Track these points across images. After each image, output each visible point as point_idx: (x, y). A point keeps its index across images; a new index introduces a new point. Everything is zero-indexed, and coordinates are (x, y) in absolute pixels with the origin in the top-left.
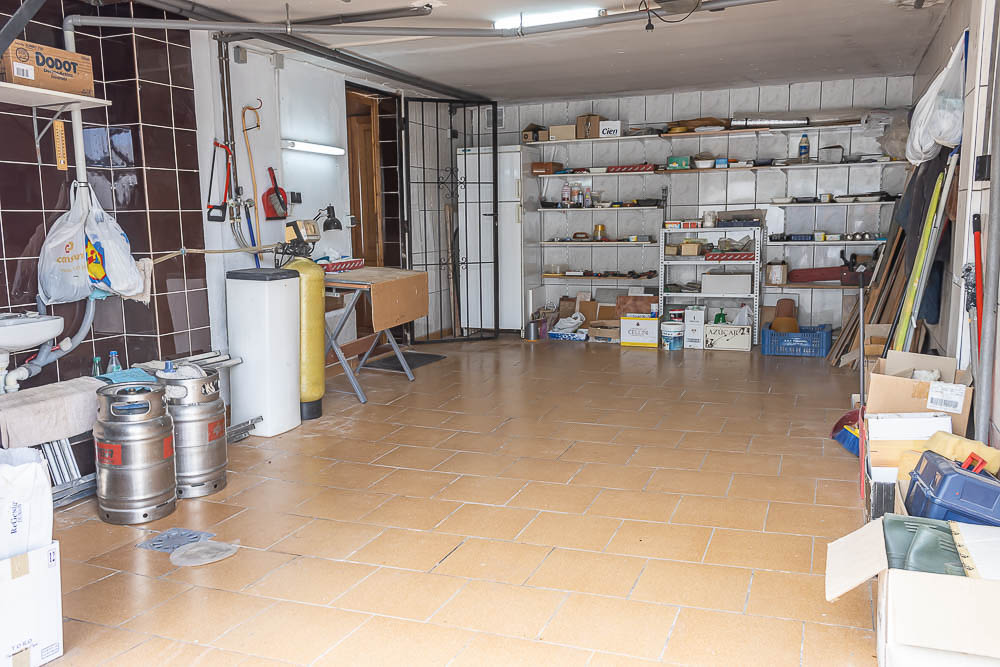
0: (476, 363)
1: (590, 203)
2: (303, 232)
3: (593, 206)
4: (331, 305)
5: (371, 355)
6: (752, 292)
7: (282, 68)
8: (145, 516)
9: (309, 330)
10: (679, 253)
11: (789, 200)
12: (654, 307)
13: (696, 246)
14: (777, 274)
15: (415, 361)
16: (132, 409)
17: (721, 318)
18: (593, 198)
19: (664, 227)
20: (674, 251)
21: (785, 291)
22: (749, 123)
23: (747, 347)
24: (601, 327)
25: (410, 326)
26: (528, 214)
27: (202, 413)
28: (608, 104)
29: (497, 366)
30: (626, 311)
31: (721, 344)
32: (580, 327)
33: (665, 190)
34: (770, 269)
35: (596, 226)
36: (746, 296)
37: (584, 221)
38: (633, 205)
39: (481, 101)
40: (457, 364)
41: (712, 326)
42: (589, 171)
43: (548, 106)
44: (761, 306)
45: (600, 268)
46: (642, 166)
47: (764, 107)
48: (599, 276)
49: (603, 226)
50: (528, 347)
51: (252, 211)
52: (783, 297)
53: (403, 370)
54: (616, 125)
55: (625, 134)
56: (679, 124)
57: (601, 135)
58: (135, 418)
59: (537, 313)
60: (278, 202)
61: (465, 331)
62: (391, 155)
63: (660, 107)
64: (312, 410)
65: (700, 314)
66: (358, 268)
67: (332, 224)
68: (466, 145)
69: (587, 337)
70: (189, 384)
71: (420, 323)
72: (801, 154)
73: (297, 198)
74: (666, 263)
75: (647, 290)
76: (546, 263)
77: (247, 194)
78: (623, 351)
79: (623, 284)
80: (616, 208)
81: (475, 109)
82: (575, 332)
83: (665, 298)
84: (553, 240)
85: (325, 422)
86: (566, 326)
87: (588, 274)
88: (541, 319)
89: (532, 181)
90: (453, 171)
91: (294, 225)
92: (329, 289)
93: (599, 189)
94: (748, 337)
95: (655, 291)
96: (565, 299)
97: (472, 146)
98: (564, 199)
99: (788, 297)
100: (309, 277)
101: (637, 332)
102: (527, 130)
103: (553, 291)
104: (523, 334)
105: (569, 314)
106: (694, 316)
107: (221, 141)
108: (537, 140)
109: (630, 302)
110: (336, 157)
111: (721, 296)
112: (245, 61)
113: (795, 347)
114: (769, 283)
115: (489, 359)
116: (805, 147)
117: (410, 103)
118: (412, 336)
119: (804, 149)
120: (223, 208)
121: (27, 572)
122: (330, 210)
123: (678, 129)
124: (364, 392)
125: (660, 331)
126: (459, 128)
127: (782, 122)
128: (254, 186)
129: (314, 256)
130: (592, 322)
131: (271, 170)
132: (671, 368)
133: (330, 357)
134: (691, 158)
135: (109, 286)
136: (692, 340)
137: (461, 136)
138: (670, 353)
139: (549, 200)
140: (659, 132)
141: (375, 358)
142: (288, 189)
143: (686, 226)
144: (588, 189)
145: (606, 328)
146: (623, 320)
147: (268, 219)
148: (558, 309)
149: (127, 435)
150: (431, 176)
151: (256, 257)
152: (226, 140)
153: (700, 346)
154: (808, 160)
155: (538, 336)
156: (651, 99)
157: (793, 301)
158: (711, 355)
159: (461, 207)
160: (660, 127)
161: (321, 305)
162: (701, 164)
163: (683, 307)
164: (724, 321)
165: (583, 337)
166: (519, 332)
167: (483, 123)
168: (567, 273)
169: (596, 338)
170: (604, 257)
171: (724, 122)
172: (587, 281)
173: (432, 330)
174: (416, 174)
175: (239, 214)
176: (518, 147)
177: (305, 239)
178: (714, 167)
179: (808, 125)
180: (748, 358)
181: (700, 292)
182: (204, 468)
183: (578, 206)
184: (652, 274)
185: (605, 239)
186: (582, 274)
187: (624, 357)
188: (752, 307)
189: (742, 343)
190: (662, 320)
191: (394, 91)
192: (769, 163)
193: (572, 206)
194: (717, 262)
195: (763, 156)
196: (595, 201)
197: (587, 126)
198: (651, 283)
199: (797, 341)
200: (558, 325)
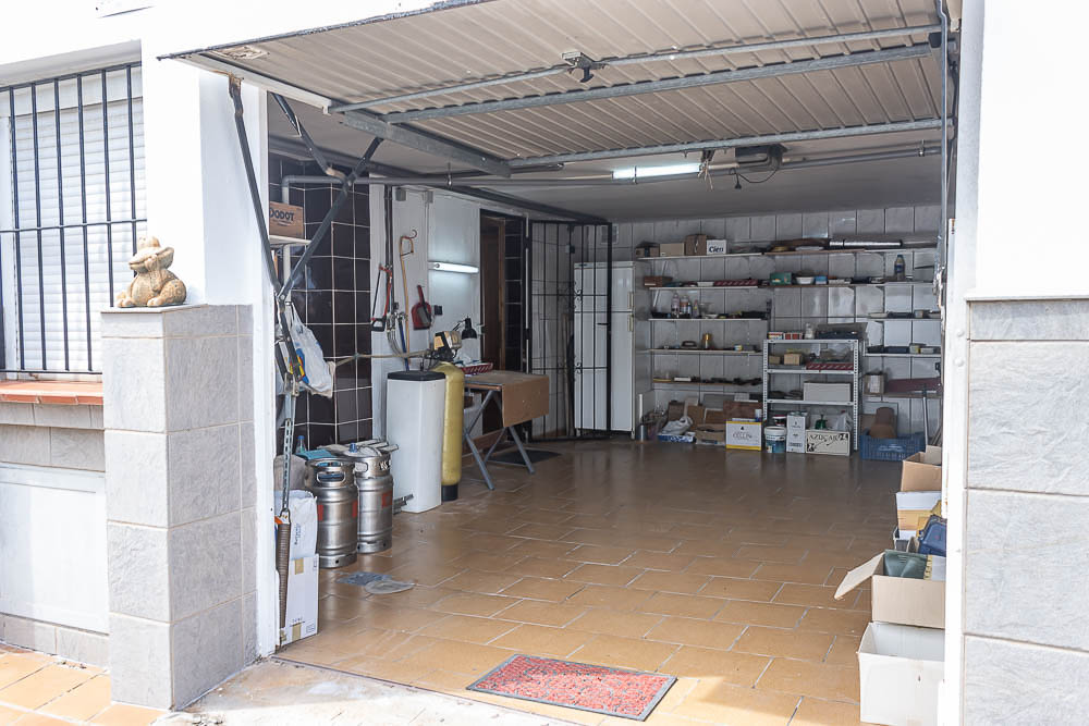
0: (588, 462)
1: (698, 314)
2: (449, 340)
3: (700, 317)
4: (468, 403)
5: (494, 451)
6: (852, 400)
7: (432, 202)
8: (337, 562)
9: (451, 423)
10: (782, 362)
11: (884, 315)
12: (758, 412)
13: (798, 356)
14: (875, 384)
15: (535, 456)
16: (331, 478)
17: (822, 424)
18: (700, 309)
19: (768, 338)
20: (778, 360)
21: (885, 399)
22: (846, 244)
23: (846, 452)
24: (708, 430)
25: (528, 425)
26: (639, 322)
27: (377, 485)
28: (714, 224)
29: (609, 463)
30: (730, 417)
31: (821, 449)
32: (689, 430)
33: (769, 303)
34: (869, 379)
35: (704, 336)
36: (846, 404)
37: (692, 329)
38: (739, 317)
39: (597, 221)
40: (570, 461)
41: (813, 432)
42: (696, 285)
43: (659, 224)
44: (861, 413)
45: (708, 374)
46: (748, 281)
47: (861, 229)
48: (706, 382)
49: (710, 336)
50: (637, 448)
51: (403, 322)
52: (882, 405)
53: (525, 464)
54: (722, 244)
55: (730, 251)
56: (782, 243)
57: (708, 252)
58: (333, 484)
59: (646, 416)
60: (424, 314)
61: (578, 432)
62: (516, 270)
63: (764, 227)
64: (450, 493)
65: (802, 420)
66: (487, 371)
67: (469, 333)
68: (584, 260)
69: (695, 440)
70: (369, 461)
71: (537, 422)
72: (896, 272)
73: (439, 311)
74: (769, 371)
75: (752, 396)
76: (656, 368)
77: (401, 309)
78: (728, 453)
79: (730, 390)
80: (723, 319)
81: (592, 228)
82: (683, 434)
83: (769, 404)
84: (663, 348)
85: (460, 503)
86: (674, 429)
87: (695, 380)
88: (650, 422)
89: (644, 293)
90: (571, 284)
91: (442, 335)
92: (466, 390)
93: (706, 301)
94: (847, 442)
95: (759, 397)
96: (673, 403)
97: (587, 261)
98: (673, 310)
99: (887, 405)
100: (452, 378)
101: (742, 435)
102: (640, 246)
103: (662, 395)
104: (633, 435)
105: (677, 417)
106: (796, 422)
107: (384, 265)
108: (649, 256)
109: (736, 407)
110: (471, 275)
111: (822, 403)
112: (404, 199)
113: (893, 452)
114: (868, 392)
115: (601, 457)
116: (900, 267)
117: (534, 225)
118: (530, 433)
119: (900, 268)
120: (384, 320)
121: (302, 572)
122: (468, 321)
123: (780, 249)
124: (493, 480)
125: (763, 436)
126: (578, 245)
127: (876, 244)
128: (406, 301)
129: (455, 360)
130: (699, 426)
131: (419, 288)
132: (774, 469)
133: (466, 449)
134: (792, 274)
135: (307, 384)
136: (794, 445)
137: (578, 252)
138: (773, 457)
139: (659, 310)
140: (763, 251)
141: (498, 453)
142: (432, 303)
143: (788, 337)
144: (696, 301)
145: (712, 431)
146: (728, 424)
147: (416, 328)
148: (667, 412)
149: (327, 497)
150: (551, 290)
151: (407, 361)
152: (387, 264)
153: (802, 450)
154: (904, 279)
155: (647, 438)
156: (755, 219)
157: (892, 410)
158: (812, 459)
159: (577, 316)
160: (764, 245)
161: (461, 402)
162: (803, 281)
163: (786, 413)
164: (825, 427)
165: (691, 440)
166: (629, 433)
167: (599, 239)
168: (676, 379)
169: (704, 441)
170: (710, 365)
171: (823, 242)
172: (695, 386)
173: (548, 430)
174: (537, 287)
175: (394, 325)
176: (631, 263)
177: (451, 346)
178: (814, 284)
179: (902, 247)
180: (847, 462)
181: (802, 399)
182: (377, 529)
183: (686, 316)
184: (758, 381)
185: (712, 347)
186: (689, 380)
187: (729, 460)
188: (851, 414)
189: (841, 448)
190: (766, 424)
191: (520, 214)
192: (866, 281)
193: (681, 317)
194: (817, 372)
195: (861, 274)
196: (702, 312)
197: (694, 243)
198: (755, 389)
199: (893, 447)
200: (666, 428)
